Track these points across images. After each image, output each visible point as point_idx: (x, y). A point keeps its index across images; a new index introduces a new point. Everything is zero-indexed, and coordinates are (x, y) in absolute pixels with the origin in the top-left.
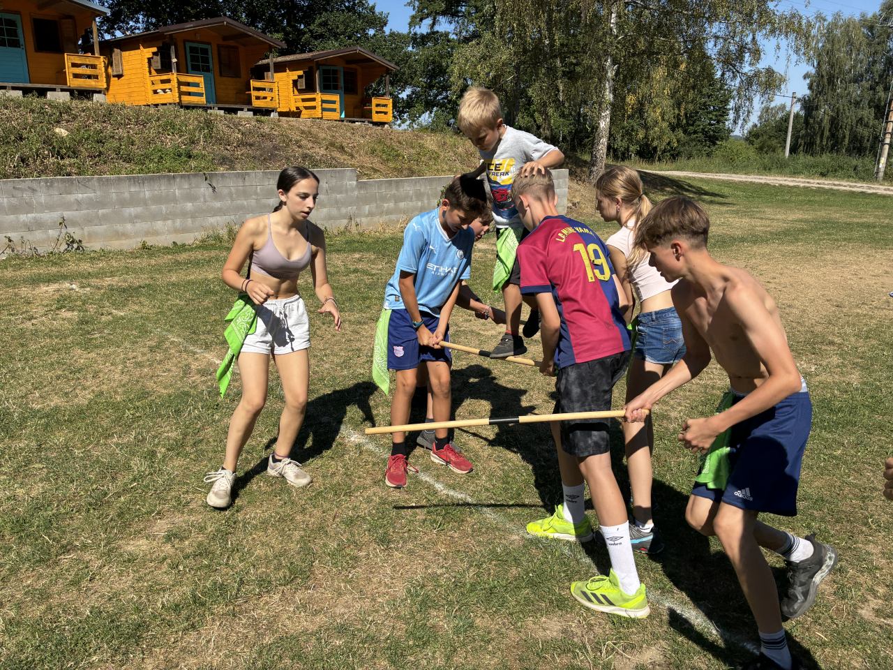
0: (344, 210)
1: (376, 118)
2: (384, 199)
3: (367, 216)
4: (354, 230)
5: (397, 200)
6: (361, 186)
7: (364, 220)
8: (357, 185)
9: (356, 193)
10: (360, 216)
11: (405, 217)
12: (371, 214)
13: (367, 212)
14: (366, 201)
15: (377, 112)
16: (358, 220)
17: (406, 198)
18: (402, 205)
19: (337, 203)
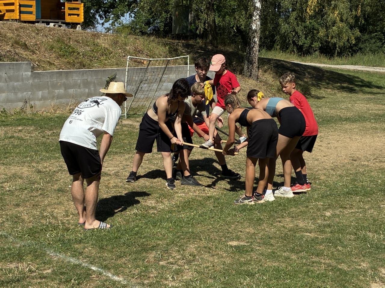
0: (20, 95)
1: (68, 19)
2: (55, 86)
3: (40, 100)
4: (29, 111)
5: (67, 87)
6: (35, 76)
7: (38, 103)
8: (31, 76)
9: (31, 81)
10: (33, 99)
11: (74, 101)
12: (44, 98)
13: (40, 97)
14: (39, 87)
15: (69, 15)
16: (32, 103)
17: (75, 85)
18: (71, 91)
19: (14, 90)
